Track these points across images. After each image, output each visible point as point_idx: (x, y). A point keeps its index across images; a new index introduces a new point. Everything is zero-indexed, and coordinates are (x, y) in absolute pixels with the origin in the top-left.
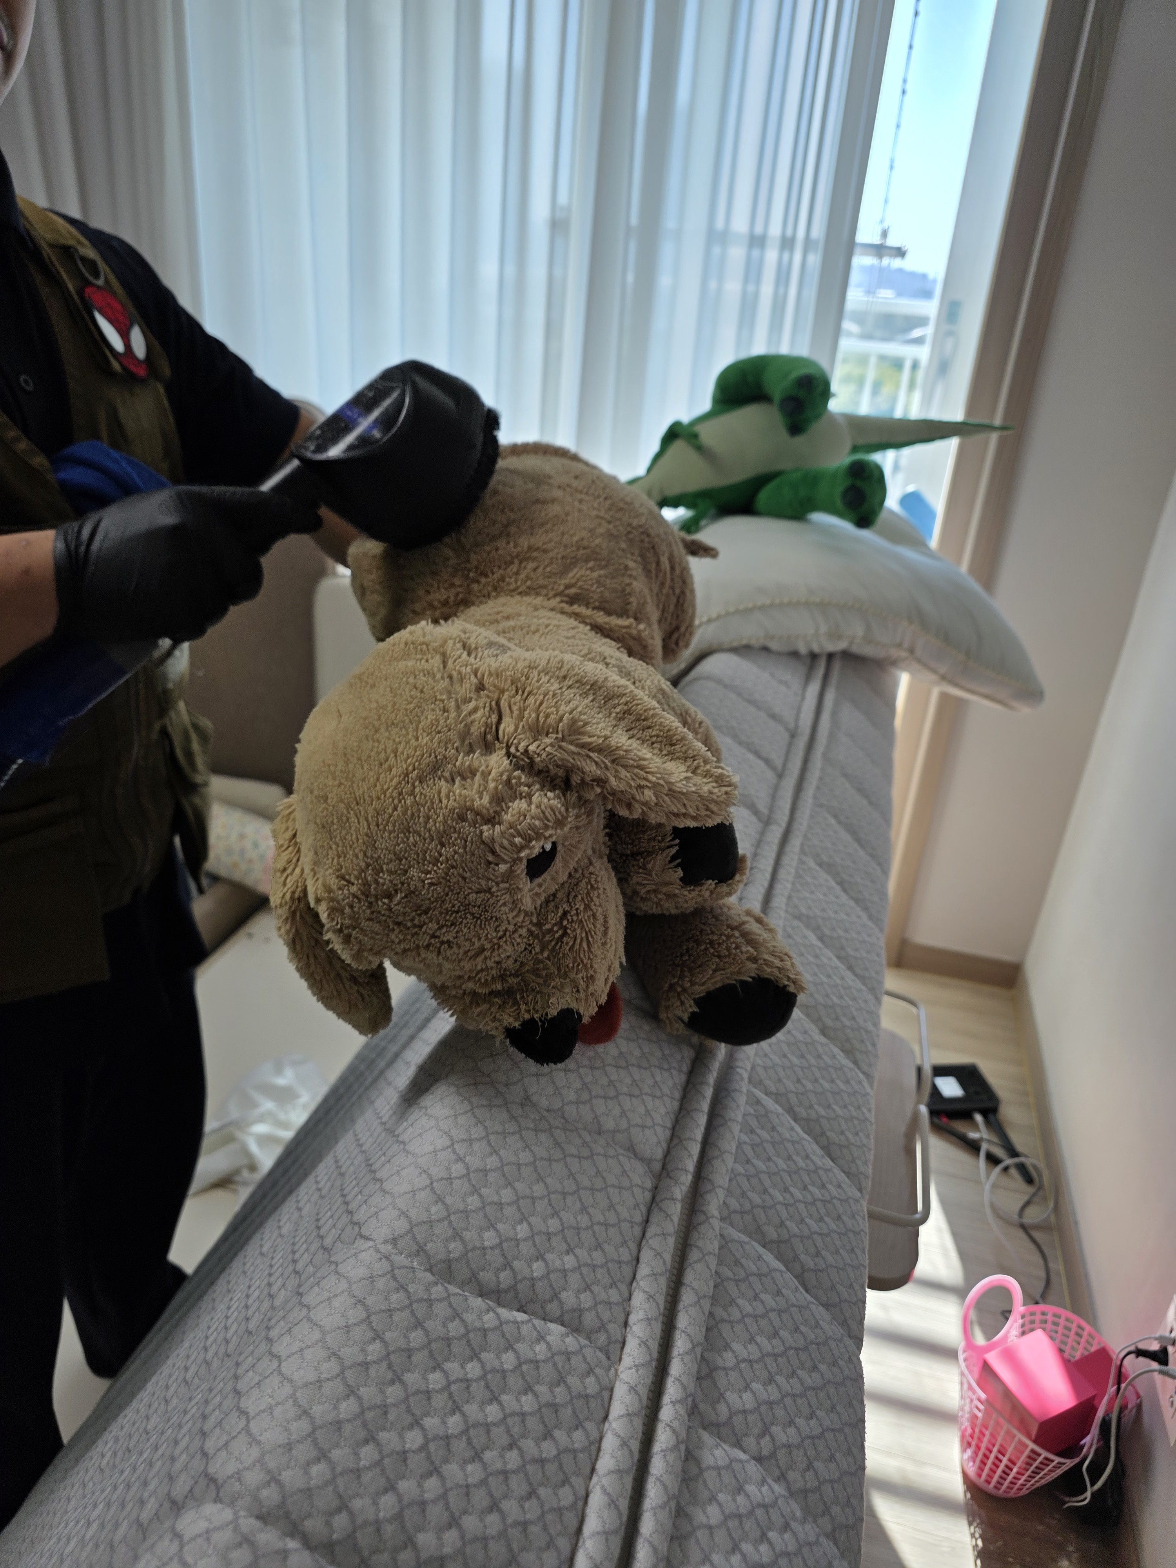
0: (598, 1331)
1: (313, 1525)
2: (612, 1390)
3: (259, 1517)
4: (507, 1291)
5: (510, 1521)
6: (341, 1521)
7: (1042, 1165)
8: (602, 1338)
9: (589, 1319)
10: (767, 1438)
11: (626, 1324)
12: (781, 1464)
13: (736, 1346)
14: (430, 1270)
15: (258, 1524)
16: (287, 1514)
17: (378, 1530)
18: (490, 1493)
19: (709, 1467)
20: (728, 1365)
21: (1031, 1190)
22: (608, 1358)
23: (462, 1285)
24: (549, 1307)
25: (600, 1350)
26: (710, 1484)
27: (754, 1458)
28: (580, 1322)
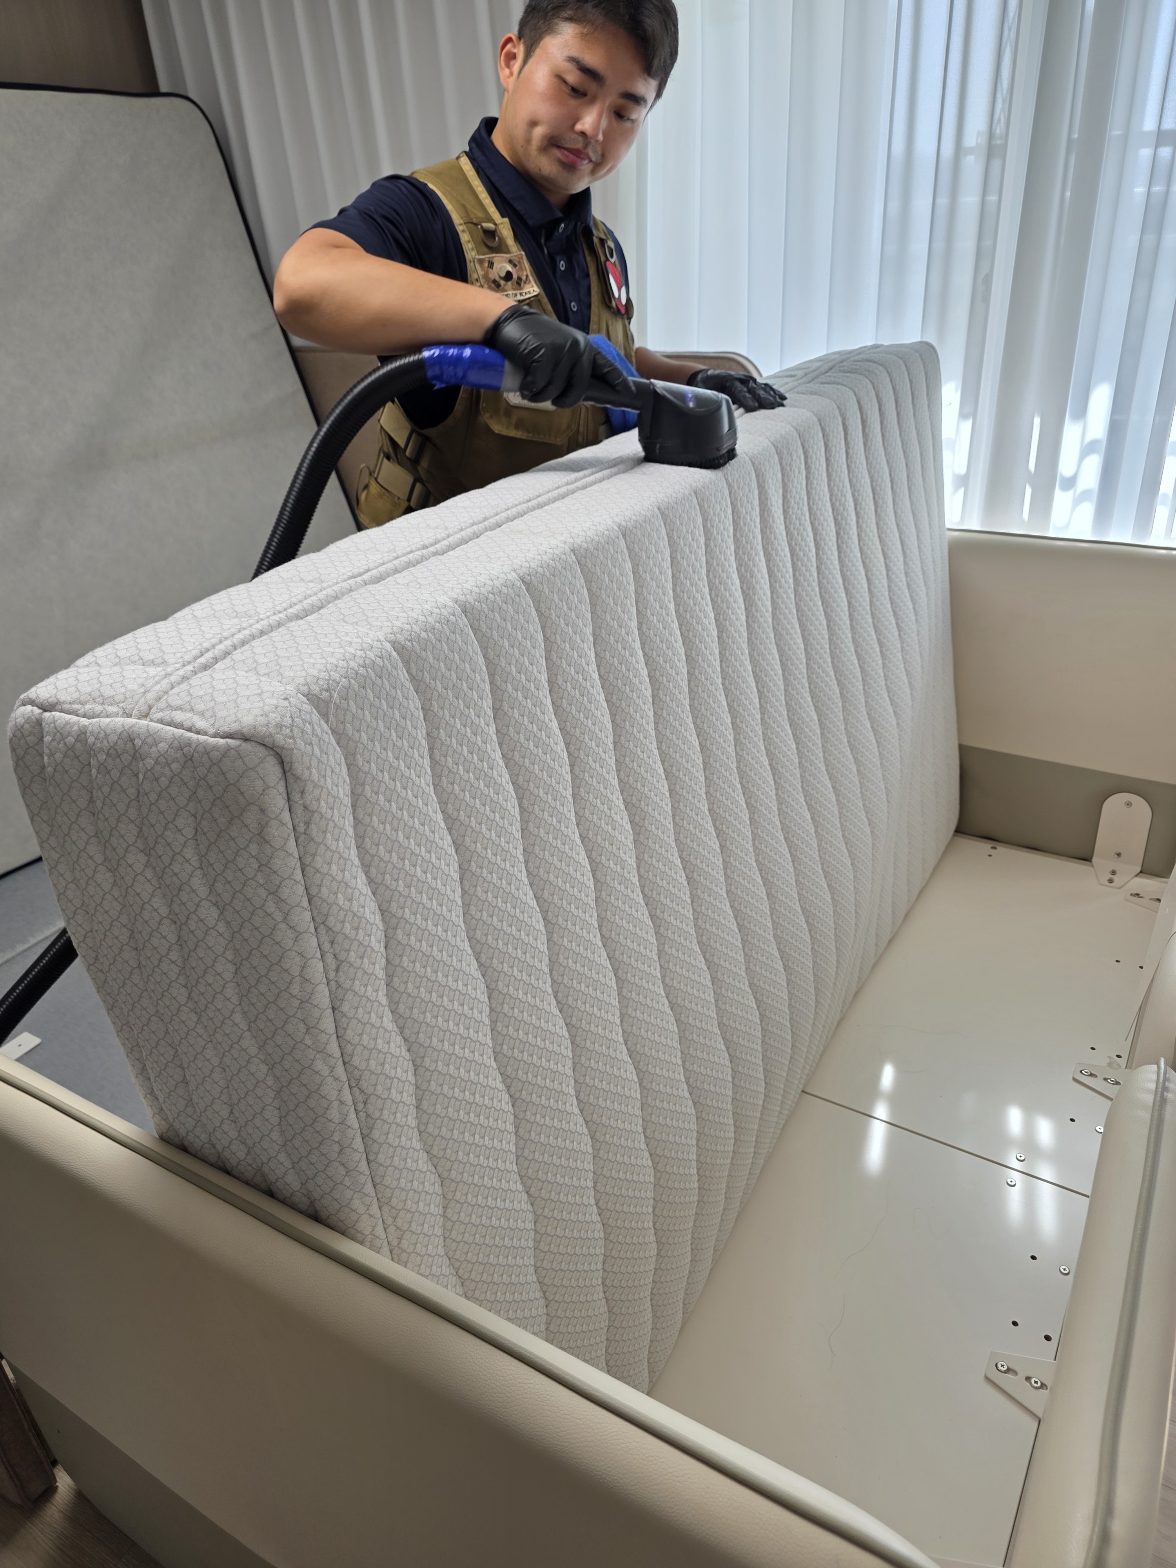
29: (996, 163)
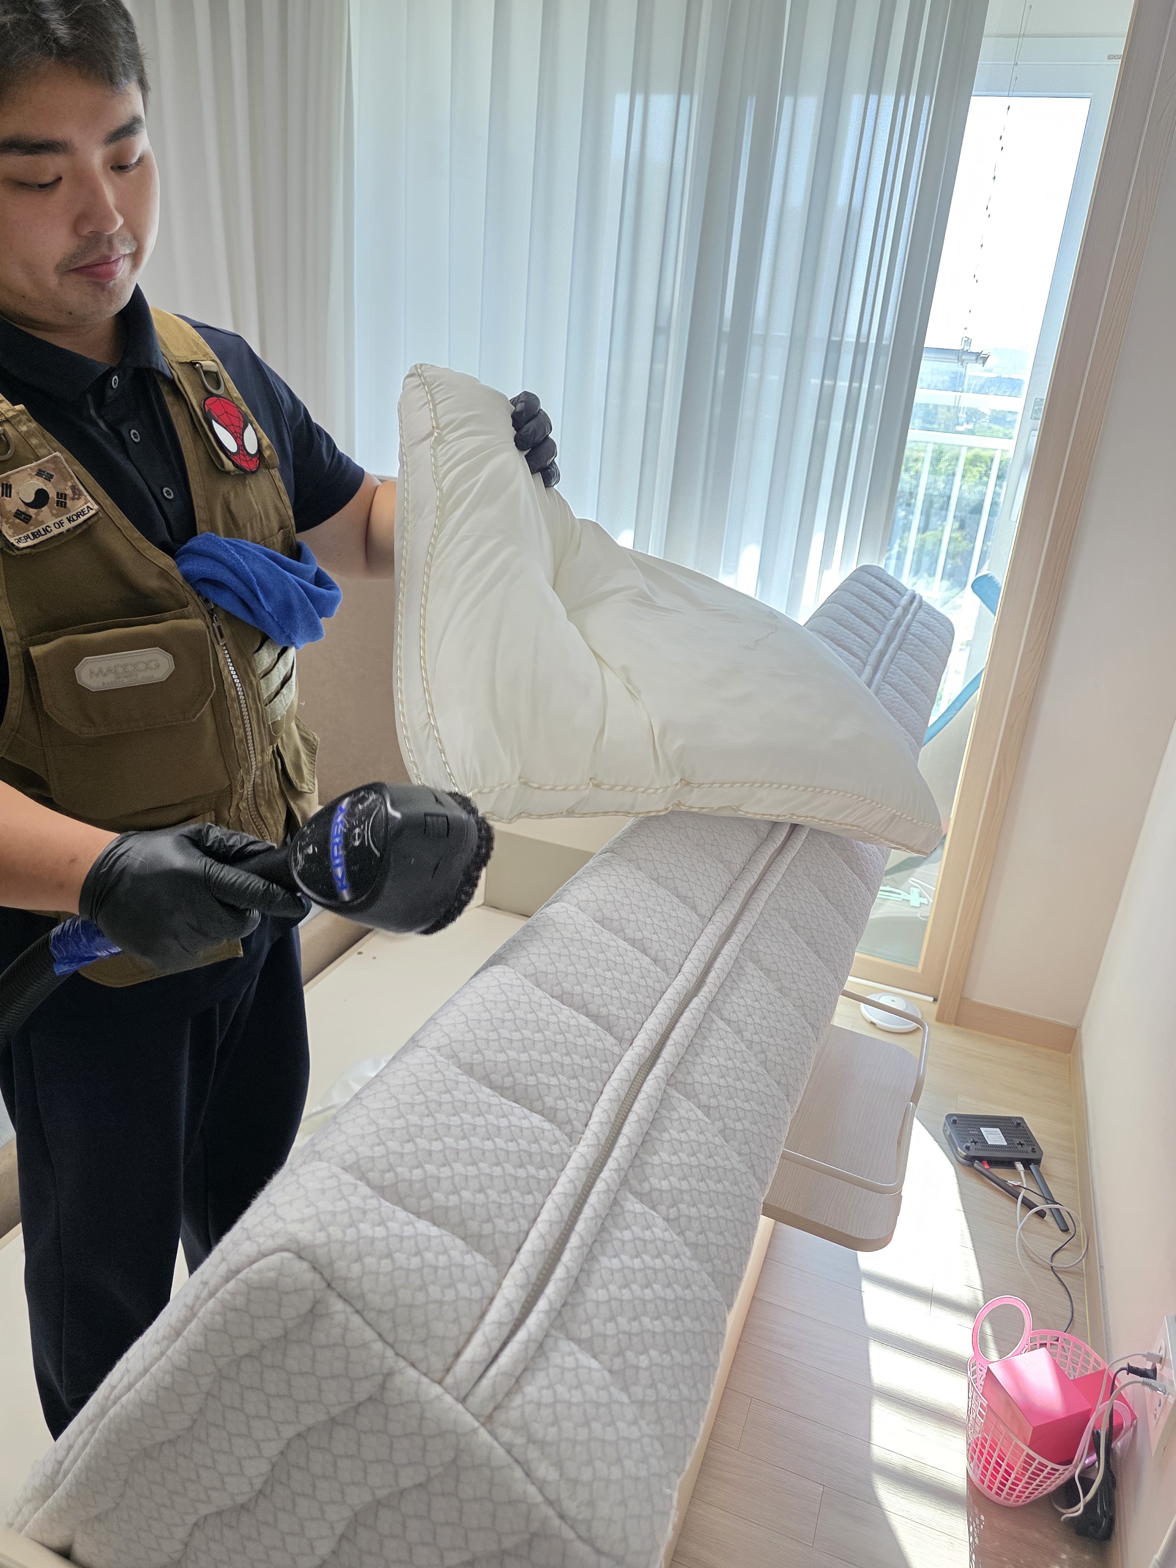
0: (567, 1123)
1: (373, 1176)
2: (570, 1157)
3: (343, 1168)
4: (508, 1088)
5: (490, 1200)
6: (390, 1176)
7: (1078, 1216)
8: (568, 1128)
9: (561, 1116)
10: (675, 1209)
11: (586, 1125)
12: (682, 1225)
13: (664, 1155)
14: (459, 1067)
15: (342, 1171)
16: (359, 1167)
17: (411, 1185)
18: (480, 1183)
19: (629, 1211)
20: (655, 1162)
21: (1065, 1237)
22: (571, 1141)
23: (479, 1080)
24: (535, 1104)
25: (566, 1134)
26: (628, 1219)
27: (664, 1219)
28: (555, 1116)
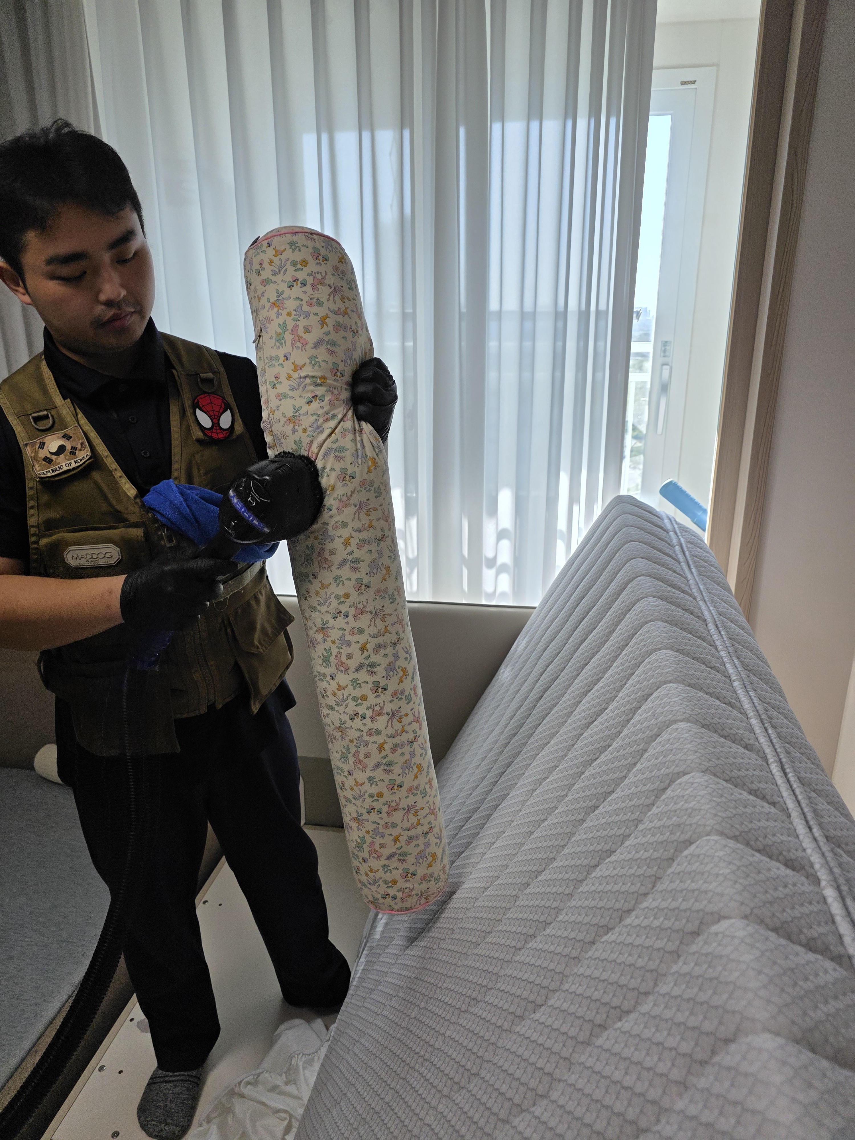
29: (409, 325)
